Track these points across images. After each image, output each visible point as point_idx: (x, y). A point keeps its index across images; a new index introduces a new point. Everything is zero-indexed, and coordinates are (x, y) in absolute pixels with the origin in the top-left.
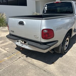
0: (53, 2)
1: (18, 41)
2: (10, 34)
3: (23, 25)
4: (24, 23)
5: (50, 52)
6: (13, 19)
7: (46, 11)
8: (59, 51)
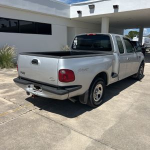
1: (29, 87)
2: (19, 77)
3: (38, 64)
4: (39, 61)
5: (70, 99)
6: (25, 57)
7: (76, 46)
8: (85, 101)
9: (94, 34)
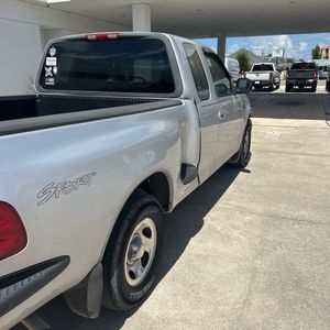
0: (84, 35)
7: (54, 76)
9: (112, 34)
